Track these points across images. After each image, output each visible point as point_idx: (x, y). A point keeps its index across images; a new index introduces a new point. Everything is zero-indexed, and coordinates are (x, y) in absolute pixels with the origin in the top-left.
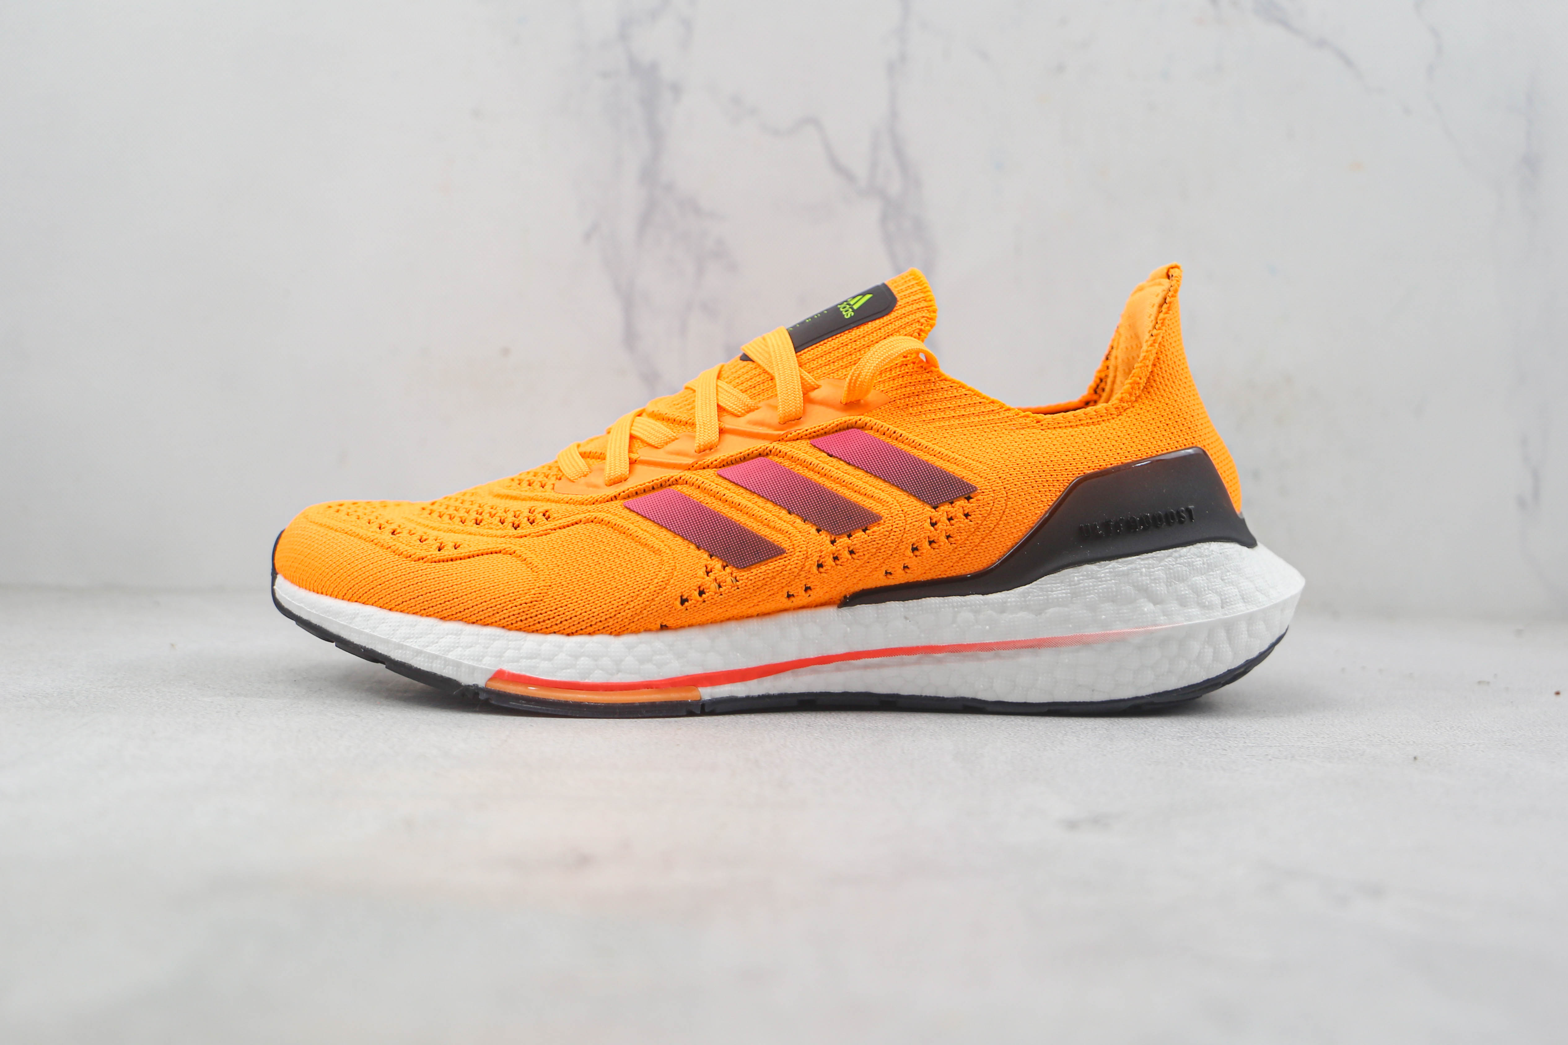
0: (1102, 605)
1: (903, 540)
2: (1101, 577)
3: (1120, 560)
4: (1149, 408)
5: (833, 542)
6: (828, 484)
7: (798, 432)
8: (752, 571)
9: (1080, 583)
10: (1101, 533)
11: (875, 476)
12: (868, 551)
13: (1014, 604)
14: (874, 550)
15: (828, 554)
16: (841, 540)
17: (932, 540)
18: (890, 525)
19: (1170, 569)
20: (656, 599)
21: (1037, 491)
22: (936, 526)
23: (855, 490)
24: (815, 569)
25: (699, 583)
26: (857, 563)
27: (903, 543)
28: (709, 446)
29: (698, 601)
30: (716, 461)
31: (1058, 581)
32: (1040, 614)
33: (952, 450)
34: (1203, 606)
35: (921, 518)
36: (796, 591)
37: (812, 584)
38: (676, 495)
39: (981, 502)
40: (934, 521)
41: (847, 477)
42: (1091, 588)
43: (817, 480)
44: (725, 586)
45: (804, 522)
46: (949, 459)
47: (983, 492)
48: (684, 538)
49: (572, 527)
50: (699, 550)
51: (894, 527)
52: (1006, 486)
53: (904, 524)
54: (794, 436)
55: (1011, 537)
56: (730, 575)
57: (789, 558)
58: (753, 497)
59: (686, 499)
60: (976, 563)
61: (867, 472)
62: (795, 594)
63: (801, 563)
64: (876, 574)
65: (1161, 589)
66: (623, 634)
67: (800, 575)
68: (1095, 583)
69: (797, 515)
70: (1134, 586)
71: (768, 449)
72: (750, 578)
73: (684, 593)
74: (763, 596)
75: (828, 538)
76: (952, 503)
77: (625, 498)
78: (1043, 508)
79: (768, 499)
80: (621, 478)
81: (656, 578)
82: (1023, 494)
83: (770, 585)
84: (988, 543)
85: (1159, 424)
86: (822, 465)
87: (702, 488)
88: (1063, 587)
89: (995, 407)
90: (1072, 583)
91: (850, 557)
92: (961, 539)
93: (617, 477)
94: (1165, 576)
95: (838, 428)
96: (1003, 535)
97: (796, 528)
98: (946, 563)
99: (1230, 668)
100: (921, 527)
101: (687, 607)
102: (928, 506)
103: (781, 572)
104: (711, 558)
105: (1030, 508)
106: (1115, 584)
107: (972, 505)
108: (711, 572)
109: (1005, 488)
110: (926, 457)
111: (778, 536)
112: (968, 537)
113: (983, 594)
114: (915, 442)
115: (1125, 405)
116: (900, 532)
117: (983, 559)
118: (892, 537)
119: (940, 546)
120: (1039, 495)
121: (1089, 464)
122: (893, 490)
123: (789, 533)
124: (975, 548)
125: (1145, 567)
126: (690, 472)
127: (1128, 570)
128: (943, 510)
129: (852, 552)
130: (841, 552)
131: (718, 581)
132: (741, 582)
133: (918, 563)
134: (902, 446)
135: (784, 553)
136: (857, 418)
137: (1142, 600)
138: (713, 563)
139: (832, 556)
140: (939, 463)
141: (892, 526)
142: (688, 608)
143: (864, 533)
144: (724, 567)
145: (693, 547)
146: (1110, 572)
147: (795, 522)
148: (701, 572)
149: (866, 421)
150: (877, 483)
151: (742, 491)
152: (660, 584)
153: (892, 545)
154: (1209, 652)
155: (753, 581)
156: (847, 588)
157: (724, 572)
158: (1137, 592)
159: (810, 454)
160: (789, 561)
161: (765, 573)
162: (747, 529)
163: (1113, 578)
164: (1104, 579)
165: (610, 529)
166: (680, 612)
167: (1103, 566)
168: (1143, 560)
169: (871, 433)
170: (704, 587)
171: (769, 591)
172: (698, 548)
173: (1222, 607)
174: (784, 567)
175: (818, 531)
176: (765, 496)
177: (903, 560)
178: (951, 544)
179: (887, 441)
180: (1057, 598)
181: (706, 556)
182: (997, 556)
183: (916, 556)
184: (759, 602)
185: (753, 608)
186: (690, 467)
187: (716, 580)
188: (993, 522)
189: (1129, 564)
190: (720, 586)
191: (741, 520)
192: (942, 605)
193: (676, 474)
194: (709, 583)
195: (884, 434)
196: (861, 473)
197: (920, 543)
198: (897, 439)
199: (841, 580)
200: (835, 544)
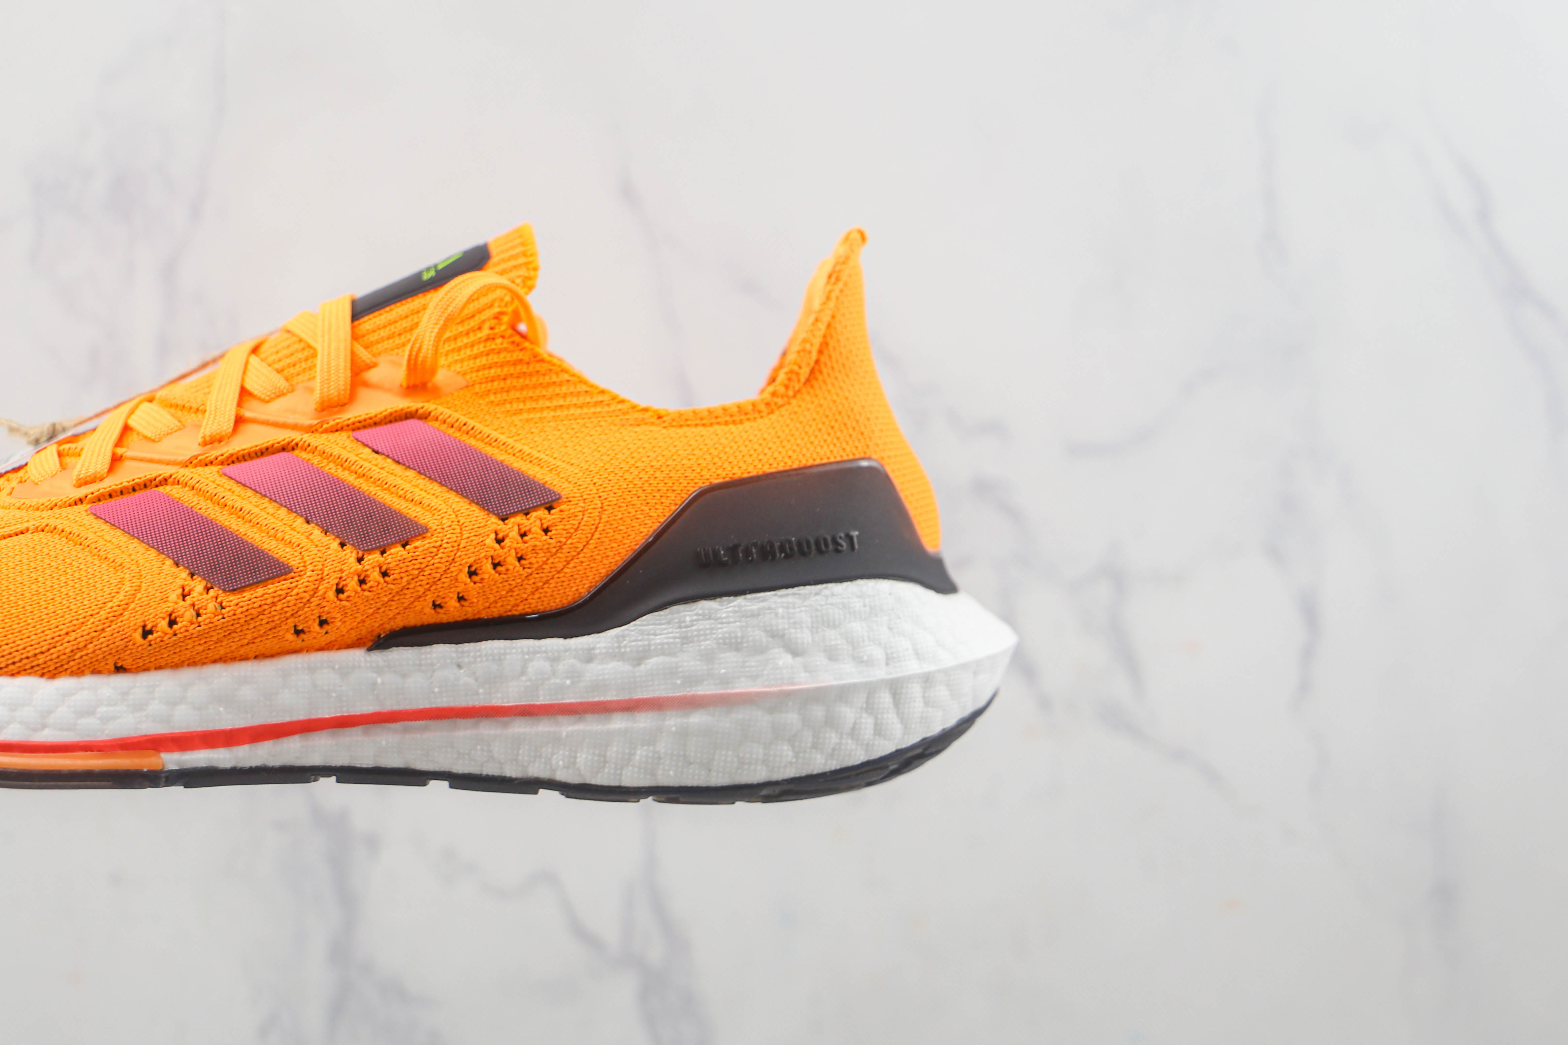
0: (722, 655)
1: (457, 560)
2: (720, 618)
3: (749, 596)
4: (809, 406)
5: (360, 560)
6: (365, 486)
7: (337, 421)
8: (244, 595)
9: (692, 625)
10: (727, 560)
11: (430, 478)
12: (407, 573)
13: (604, 651)
14: (416, 572)
15: (351, 575)
16: (370, 557)
17: (497, 561)
18: (439, 539)
19: (817, 610)
20: (108, 629)
21: (644, 502)
22: (503, 544)
23: (399, 494)
24: (331, 594)
25: (170, 609)
26: (392, 590)
27: (456, 564)
28: (218, 437)
29: (166, 634)
30: (222, 455)
31: (664, 622)
32: (639, 664)
33: (538, 449)
34: (859, 660)
35: (482, 532)
36: (305, 625)
37: (329, 615)
38: (162, 498)
39: (566, 513)
40: (500, 536)
41: (391, 479)
42: (708, 632)
43: (352, 482)
44: (206, 614)
45: (326, 534)
46: (532, 459)
47: (570, 501)
48: (160, 551)
49: (15, 538)
50: (178, 567)
51: (444, 541)
52: (601, 494)
53: (459, 539)
54: (332, 426)
55: (605, 562)
56: (214, 599)
57: (297, 579)
58: (263, 501)
59: (174, 504)
60: (558, 596)
61: (419, 472)
62: (306, 630)
63: (313, 587)
64: (418, 606)
65: (804, 636)
66: (60, 677)
67: (311, 603)
68: (713, 626)
69: (317, 524)
70: (766, 631)
71: (294, 442)
72: (241, 604)
73: (147, 622)
74: (259, 631)
75: (354, 554)
76: (527, 514)
77: (94, 502)
78: (651, 525)
79: (281, 505)
80: (95, 477)
81: (111, 601)
82: (624, 505)
83: (269, 615)
84: (574, 569)
85: (820, 426)
86: (361, 462)
87: (197, 489)
88: (670, 630)
89: (605, 398)
90: (683, 625)
91: (381, 580)
92: (537, 562)
93: (89, 476)
94: (809, 620)
95: (392, 418)
96: (595, 559)
97: (311, 540)
98: (518, 595)
99: (899, 747)
100: (482, 544)
101: (150, 641)
102: (494, 516)
103: (285, 598)
104: (192, 577)
105: (633, 525)
106: (741, 627)
107: (553, 517)
108: (189, 595)
109: (600, 497)
110: (501, 457)
111: (287, 551)
112: (548, 560)
113: (565, 638)
114: (491, 436)
115: (780, 401)
116: (451, 549)
117: (567, 590)
118: (440, 555)
119: (507, 570)
120: (646, 508)
121: (719, 472)
122: (450, 496)
123: (301, 546)
124: (557, 576)
125: (783, 607)
126: (187, 469)
127: (759, 609)
128: (513, 523)
129: (385, 574)
130: (368, 573)
131: (196, 607)
132: (228, 609)
133: (478, 593)
134: (472, 442)
135: (290, 572)
136: (419, 405)
137: (776, 650)
138: (192, 583)
139: (356, 578)
140: (517, 464)
141: (442, 541)
142: (152, 643)
143: (402, 549)
144: (207, 589)
145: (169, 562)
146: (735, 612)
147: (312, 533)
148: (174, 596)
149: (430, 410)
150: (431, 487)
151: (250, 493)
152: (115, 609)
153: (440, 565)
154: (868, 722)
155: (244, 609)
156: (382, 624)
157: (205, 596)
158: (770, 639)
159: (350, 450)
160: (296, 583)
161: (261, 598)
162: (246, 541)
163: (738, 619)
164: (724, 620)
165: (64, 539)
166: (140, 648)
167: (725, 603)
168: (781, 596)
169: (436, 424)
170: (176, 614)
171: (268, 623)
172: (177, 565)
173: (887, 664)
174: (289, 591)
175: (342, 545)
176: (278, 500)
177: (457, 587)
178: (524, 568)
179: (455, 435)
180: (662, 644)
181: (184, 574)
182: (586, 586)
183: (475, 583)
184: (255, 638)
185: (246, 647)
186: (188, 463)
187: (193, 605)
188: (581, 541)
189: (762, 601)
190: (198, 615)
191: (241, 530)
192: (507, 651)
193: (165, 471)
194: (184, 609)
195: (452, 426)
196: (411, 474)
197: (479, 565)
198: (467, 433)
199: (371, 611)
200: (362, 562)
